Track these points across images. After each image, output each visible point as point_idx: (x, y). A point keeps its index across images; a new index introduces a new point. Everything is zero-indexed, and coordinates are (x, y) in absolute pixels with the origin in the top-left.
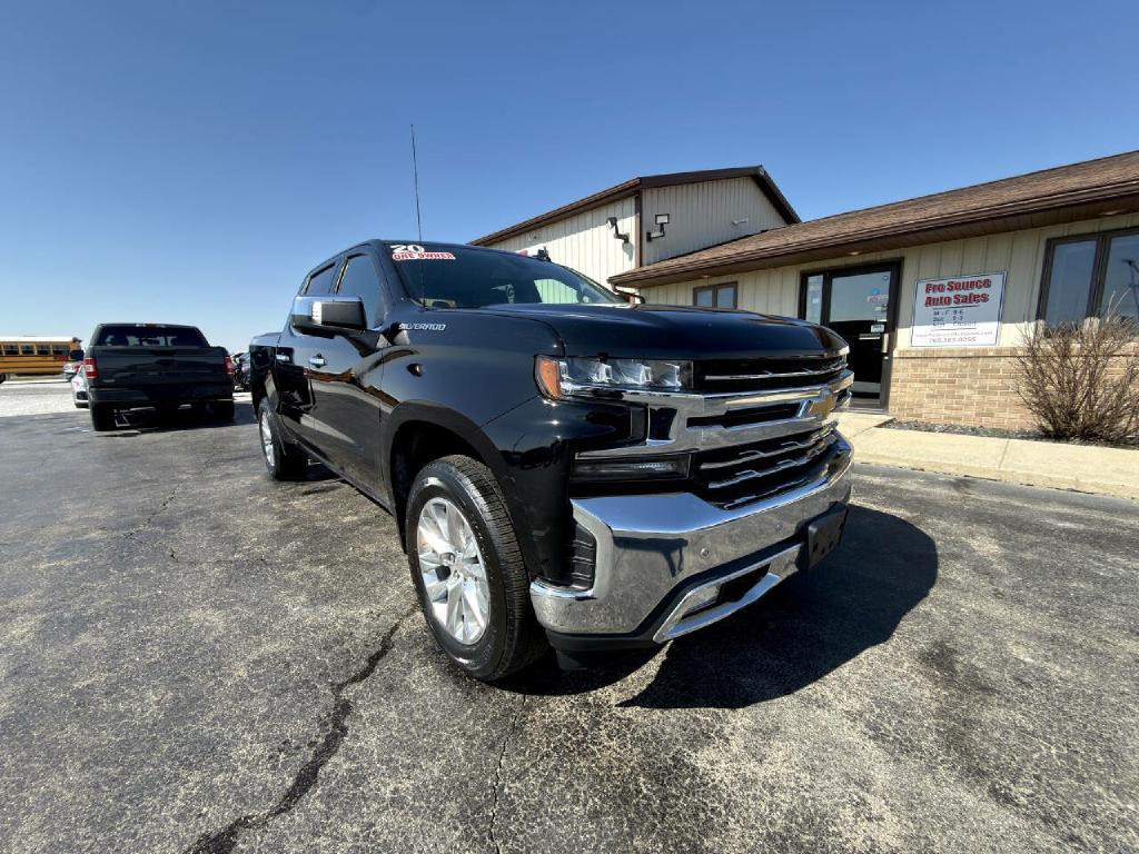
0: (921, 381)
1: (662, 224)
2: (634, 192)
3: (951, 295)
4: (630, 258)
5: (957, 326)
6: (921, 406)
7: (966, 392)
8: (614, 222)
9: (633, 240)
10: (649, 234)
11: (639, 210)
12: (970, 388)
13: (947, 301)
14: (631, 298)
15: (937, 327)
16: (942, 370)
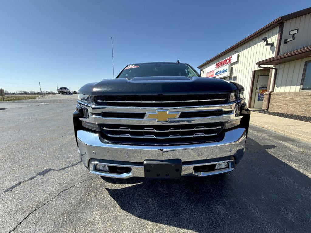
1: (294, 35)
2: (280, 24)
4: (273, 53)
8: (265, 40)
9: (275, 45)
10: (285, 40)
11: (281, 31)
14: (271, 69)
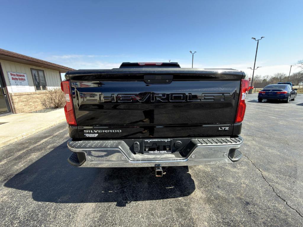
0: (21, 102)
3: (17, 77)
5: (21, 86)
6: (23, 109)
7: (31, 103)
12: (31, 102)
13: (17, 79)
15: (17, 86)
16: (25, 98)
